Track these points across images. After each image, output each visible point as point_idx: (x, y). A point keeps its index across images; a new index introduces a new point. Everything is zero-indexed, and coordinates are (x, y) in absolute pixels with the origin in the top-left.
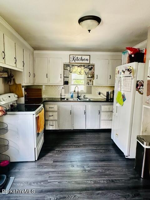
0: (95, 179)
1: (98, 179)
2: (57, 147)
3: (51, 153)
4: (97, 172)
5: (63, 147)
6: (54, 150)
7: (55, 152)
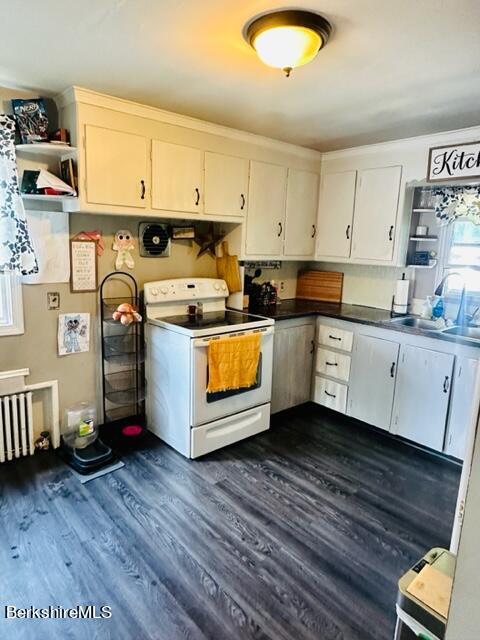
0: (229, 590)
1: (236, 598)
2: (276, 457)
3: (244, 462)
4: (264, 582)
5: (294, 465)
6: (261, 460)
7: (255, 466)
